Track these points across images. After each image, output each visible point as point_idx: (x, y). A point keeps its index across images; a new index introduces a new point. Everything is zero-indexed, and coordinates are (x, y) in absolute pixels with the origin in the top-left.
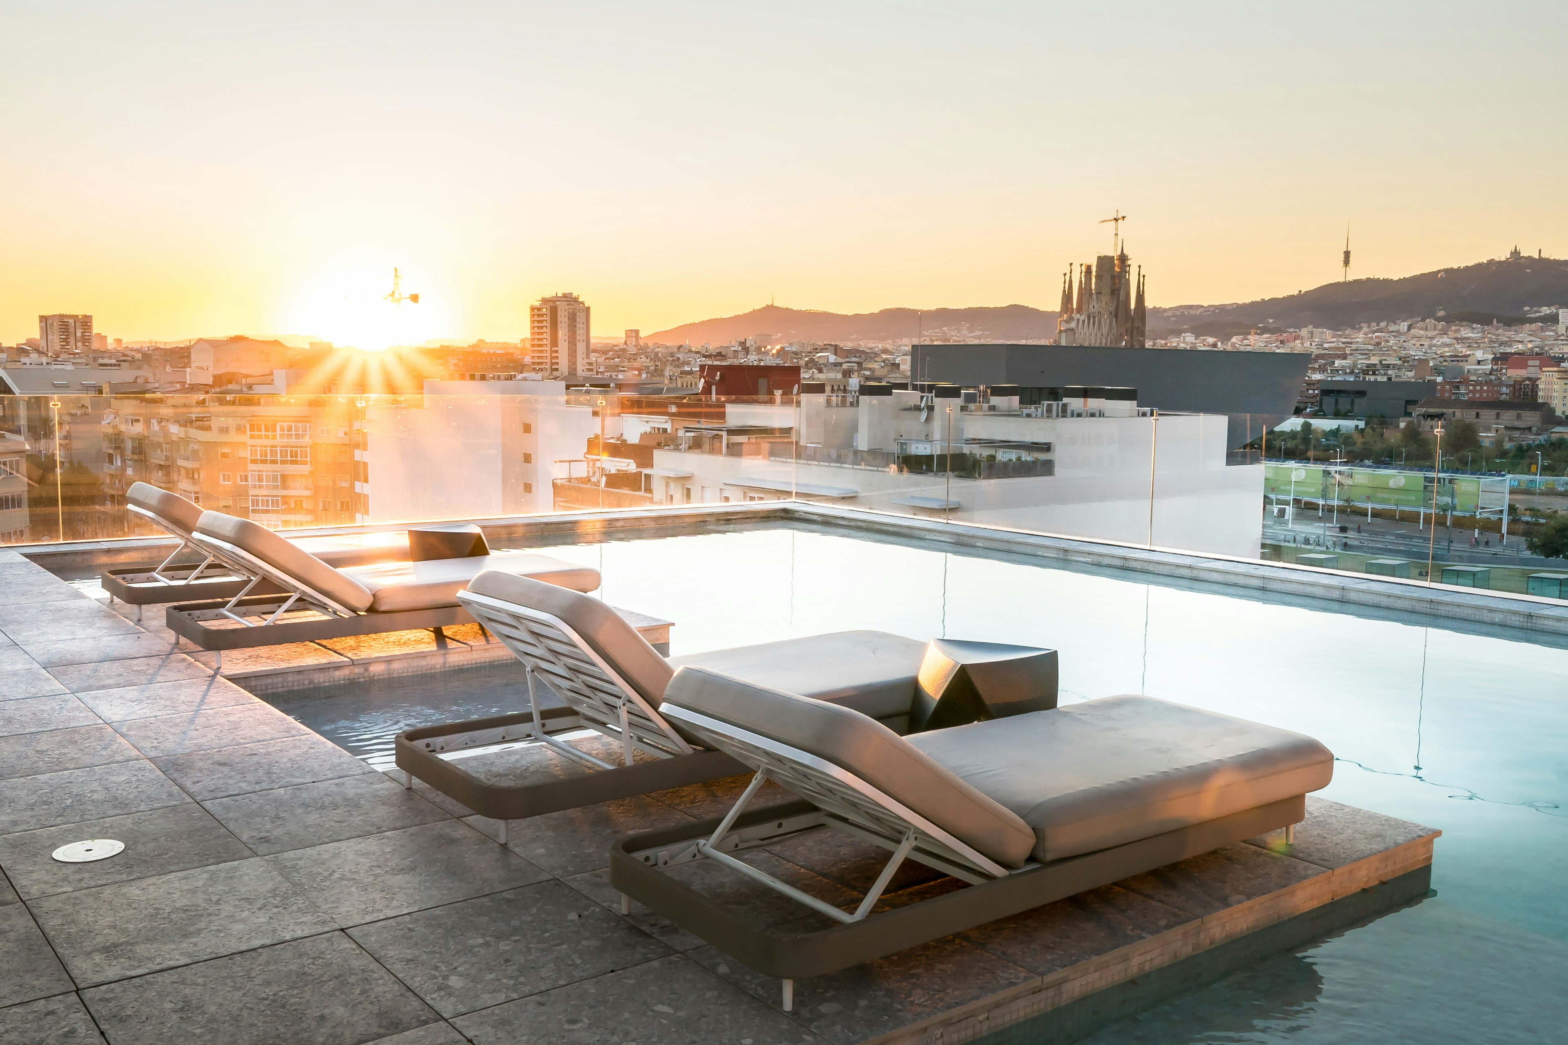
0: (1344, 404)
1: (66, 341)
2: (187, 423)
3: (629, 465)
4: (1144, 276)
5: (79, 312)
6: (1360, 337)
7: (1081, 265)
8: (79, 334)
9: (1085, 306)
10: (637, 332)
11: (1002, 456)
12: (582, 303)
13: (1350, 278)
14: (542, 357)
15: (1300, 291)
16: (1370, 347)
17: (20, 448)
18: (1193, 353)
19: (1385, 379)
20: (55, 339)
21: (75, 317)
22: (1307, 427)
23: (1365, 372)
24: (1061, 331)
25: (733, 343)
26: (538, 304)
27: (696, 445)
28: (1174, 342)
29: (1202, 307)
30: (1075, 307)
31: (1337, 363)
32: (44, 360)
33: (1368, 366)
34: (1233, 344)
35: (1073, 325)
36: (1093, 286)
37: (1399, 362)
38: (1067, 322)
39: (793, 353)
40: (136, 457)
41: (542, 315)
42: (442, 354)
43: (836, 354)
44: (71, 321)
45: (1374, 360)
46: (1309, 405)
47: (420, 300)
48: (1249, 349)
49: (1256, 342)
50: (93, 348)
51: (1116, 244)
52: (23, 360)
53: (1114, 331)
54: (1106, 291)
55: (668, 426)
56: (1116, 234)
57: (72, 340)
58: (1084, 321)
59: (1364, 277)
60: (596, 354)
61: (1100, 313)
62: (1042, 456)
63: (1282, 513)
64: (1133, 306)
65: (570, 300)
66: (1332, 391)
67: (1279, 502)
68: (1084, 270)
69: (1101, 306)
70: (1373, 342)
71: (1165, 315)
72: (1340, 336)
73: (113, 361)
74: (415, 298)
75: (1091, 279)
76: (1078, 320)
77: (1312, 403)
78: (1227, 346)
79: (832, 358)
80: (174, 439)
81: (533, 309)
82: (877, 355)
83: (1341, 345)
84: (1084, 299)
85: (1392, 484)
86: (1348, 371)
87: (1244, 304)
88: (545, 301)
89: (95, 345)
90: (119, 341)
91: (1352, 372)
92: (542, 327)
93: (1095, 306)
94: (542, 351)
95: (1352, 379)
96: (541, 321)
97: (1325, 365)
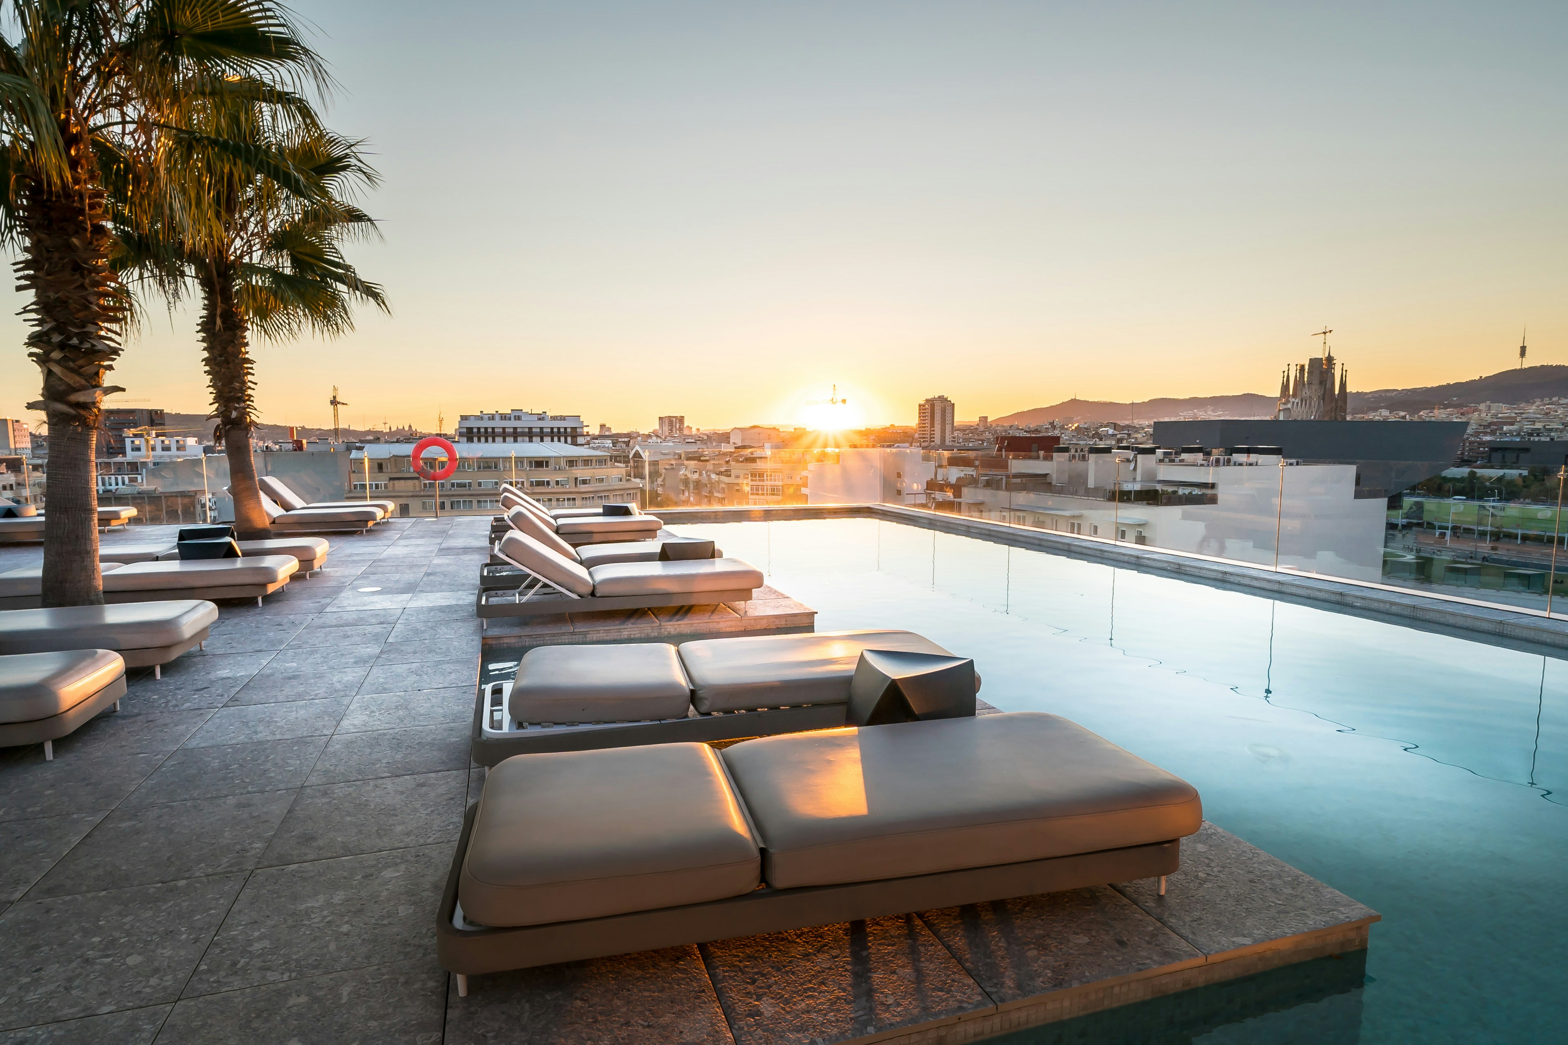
0: (1511, 457)
1: (671, 430)
2: (719, 473)
3: (949, 495)
4: (1346, 371)
5: (678, 415)
6: (1532, 410)
7: (1297, 365)
8: (678, 427)
9: (1299, 393)
10: (986, 418)
11: (1181, 491)
12: (950, 401)
13: (1526, 365)
14: (925, 434)
15: (1481, 377)
16: (1538, 416)
17: (637, 486)
18: (1384, 423)
19: (1548, 439)
20: (666, 429)
21: (676, 417)
22: (1472, 474)
23: (1531, 435)
24: (1280, 410)
25: (1046, 423)
26: (923, 403)
27: (988, 484)
28: (1372, 416)
29: (1397, 390)
30: (1291, 393)
31: (1505, 428)
32: (659, 440)
33: (1533, 430)
34: (1420, 417)
35: (1289, 406)
36: (1306, 379)
37: (1561, 427)
38: (1284, 404)
39: (1085, 428)
40: (695, 491)
41: (925, 409)
42: (866, 433)
43: (1115, 429)
44: (674, 419)
45: (1538, 425)
46: (1480, 459)
47: (847, 402)
48: (1433, 419)
49: (1440, 415)
50: (685, 433)
51: (1324, 350)
52: (649, 441)
53: (1322, 409)
54: (1316, 381)
55: (974, 473)
56: (1325, 343)
57: (674, 429)
58: (1297, 403)
59: (1538, 364)
60: (959, 432)
61: (1310, 397)
62: (1209, 492)
63: (1443, 535)
64: (1337, 392)
65: (943, 399)
66: (1500, 449)
67: (1440, 528)
68: (1298, 368)
69: (1313, 393)
70: (1543, 413)
71: (1366, 397)
72: (1515, 408)
73: (693, 441)
74: (844, 401)
75: (1304, 374)
76: (1293, 402)
77: (1483, 458)
78: (1414, 417)
79: (1111, 431)
80: (713, 481)
81: (920, 405)
82: (1143, 428)
83: (1513, 415)
84: (1298, 388)
85: (1540, 515)
86: (1515, 434)
87: (1432, 388)
88: (927, 401)
89: (686, 432)
90: (698, 430)
91: (1518, 435)
92: (925, 416)
93: (1306, 392)
94: (925, 431)
95: (1518, 440)
96: (925, 413)
97: (1497, 430)
